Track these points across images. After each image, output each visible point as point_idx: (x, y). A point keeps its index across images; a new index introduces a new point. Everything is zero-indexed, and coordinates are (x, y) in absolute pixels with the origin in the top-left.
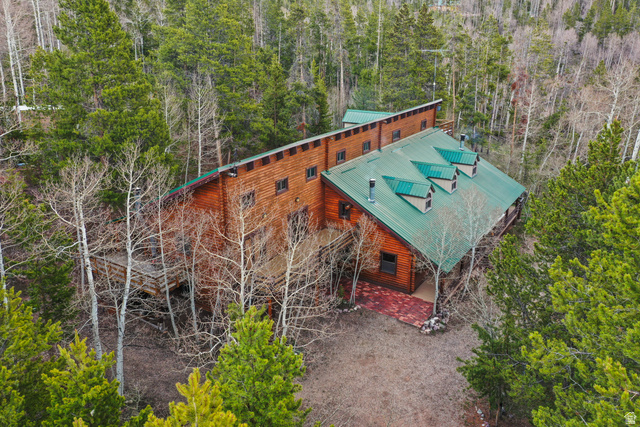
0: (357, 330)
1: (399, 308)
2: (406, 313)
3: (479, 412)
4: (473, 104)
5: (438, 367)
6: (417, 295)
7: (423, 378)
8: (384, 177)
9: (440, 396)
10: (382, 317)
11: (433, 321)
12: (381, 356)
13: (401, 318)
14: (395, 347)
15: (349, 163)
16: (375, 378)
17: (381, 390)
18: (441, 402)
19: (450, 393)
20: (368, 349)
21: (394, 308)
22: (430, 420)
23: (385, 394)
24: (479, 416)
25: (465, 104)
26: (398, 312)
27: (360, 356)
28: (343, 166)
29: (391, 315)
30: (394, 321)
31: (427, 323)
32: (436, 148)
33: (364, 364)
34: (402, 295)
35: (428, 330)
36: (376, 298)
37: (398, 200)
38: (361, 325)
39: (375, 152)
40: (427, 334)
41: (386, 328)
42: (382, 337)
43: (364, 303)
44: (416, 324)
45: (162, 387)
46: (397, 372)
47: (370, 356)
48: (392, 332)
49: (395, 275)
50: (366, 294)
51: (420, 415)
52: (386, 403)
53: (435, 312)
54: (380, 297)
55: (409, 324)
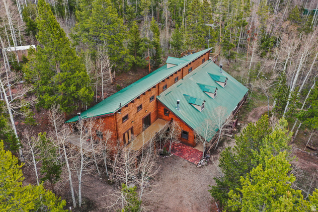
0: (171, 166)
1: (189, 155)
2: (192, 157)
3: (216, 205)
4: (229, 40)
5: (202, 184)
6: (196, 148)
7: (196, 189)
8: (184, 95)
9: (202, 197)
10: (181, 160)
11: (202, 161)
12: (180, 179)
13: (189, 160)
14: (186, 175)
15: (169, 89)
16: (178, 190)
17: (179, 195)
18: (202, 200)
19: (206, 196)
20: (175, 175)
21: (187, 155)
22: (198, 209)
23: (181, 197)
24: (216, 206)
25: (225, 40)
26: (188, 157)
27: (172, 179)
28: (166, 92)
29: (185, 158)
30: (186, 162)
31: (200, 162)
32: (208, 73)
33: (173, 183)
34: (190, 148)
35: (200, 166)
36: (180, 150)
37: (190, 106)
38: (173, 163)
39: (180, 81)
40: (200, 168)
41: (183, 165)
42: (181, 169)
43: (175, 152)
44: (195, 163)
45: (95, 196)
46: (186, 187)
47: (176, 179)
48: (185, 167)
49: (188, 140)
50: (175, 148)
51: (194, 206)
52: (181, 201)
53: (203, 157)
54: (181, 149)
55: (192, 163)
